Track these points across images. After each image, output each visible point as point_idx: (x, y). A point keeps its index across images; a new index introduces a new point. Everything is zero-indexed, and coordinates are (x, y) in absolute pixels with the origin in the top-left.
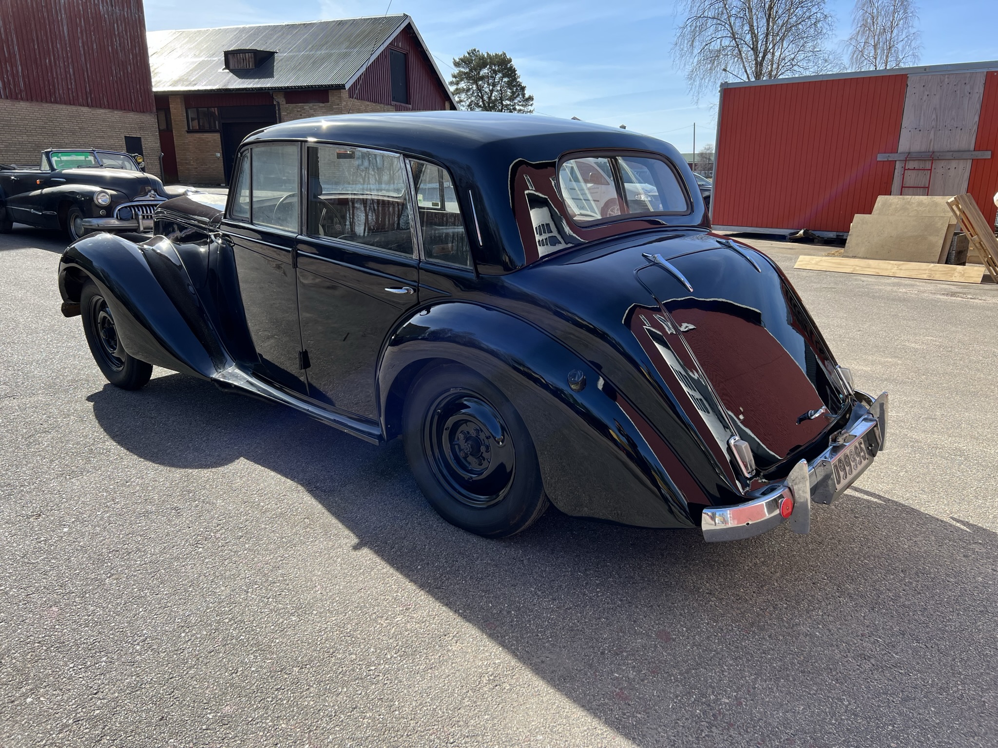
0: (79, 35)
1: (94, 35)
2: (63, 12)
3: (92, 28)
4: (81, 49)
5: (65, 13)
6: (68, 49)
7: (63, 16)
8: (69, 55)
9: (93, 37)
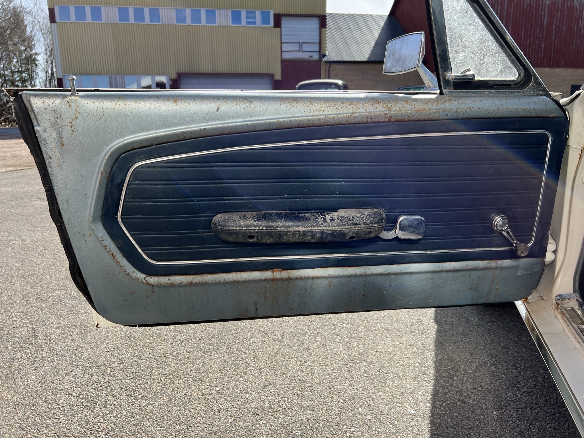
0: (555, 22)
1: (566, 21)
2: (546, 9)
3: (565, 17)
4: (554, 31)
5: (548, 10)
6: (544, 32)
7: (546, 12)
8: (544, 36)
9: (565, 22)
